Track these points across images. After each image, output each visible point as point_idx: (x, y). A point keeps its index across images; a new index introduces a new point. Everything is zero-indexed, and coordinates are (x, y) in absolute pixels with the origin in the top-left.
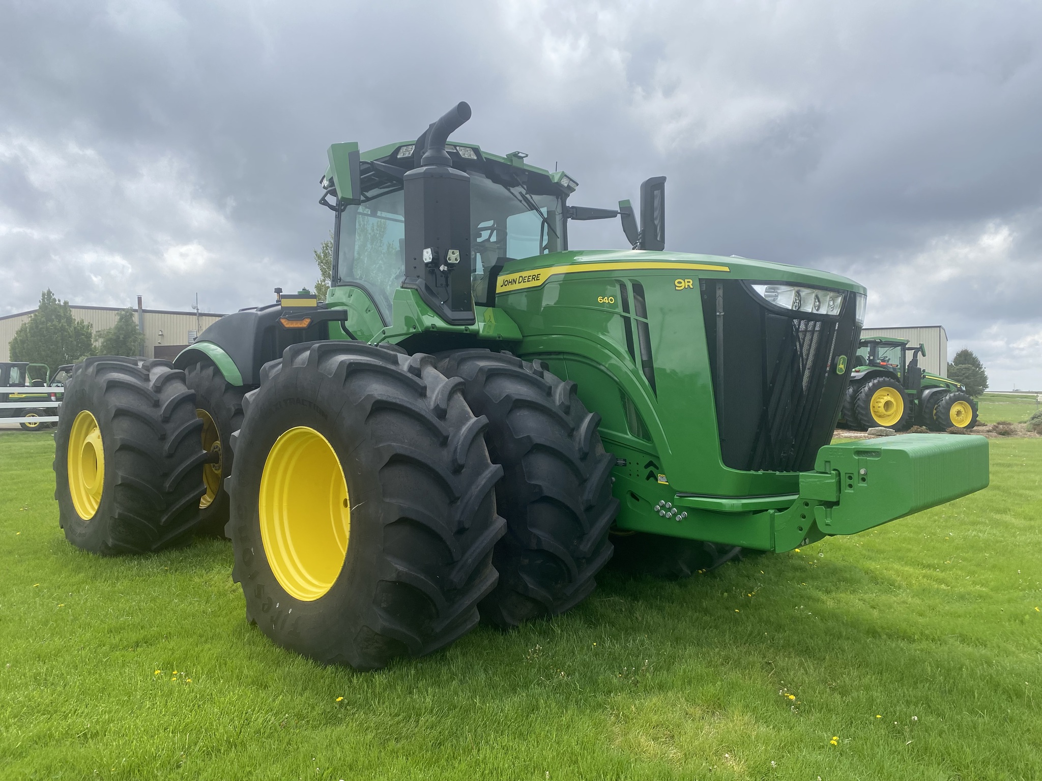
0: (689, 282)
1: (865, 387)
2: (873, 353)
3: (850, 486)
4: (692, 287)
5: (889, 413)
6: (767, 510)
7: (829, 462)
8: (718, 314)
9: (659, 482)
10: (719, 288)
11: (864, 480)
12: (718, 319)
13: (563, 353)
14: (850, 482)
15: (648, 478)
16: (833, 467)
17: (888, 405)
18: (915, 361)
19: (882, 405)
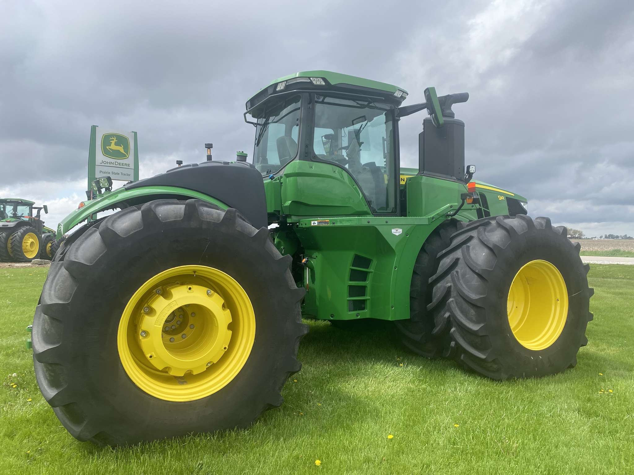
0: (503, 198)
1: (18, 232)
2: (15, 210)
4: (504, 200)
5: (33, 249)
17: (32, 243)
18: (38, 215)
19: (29, 244)
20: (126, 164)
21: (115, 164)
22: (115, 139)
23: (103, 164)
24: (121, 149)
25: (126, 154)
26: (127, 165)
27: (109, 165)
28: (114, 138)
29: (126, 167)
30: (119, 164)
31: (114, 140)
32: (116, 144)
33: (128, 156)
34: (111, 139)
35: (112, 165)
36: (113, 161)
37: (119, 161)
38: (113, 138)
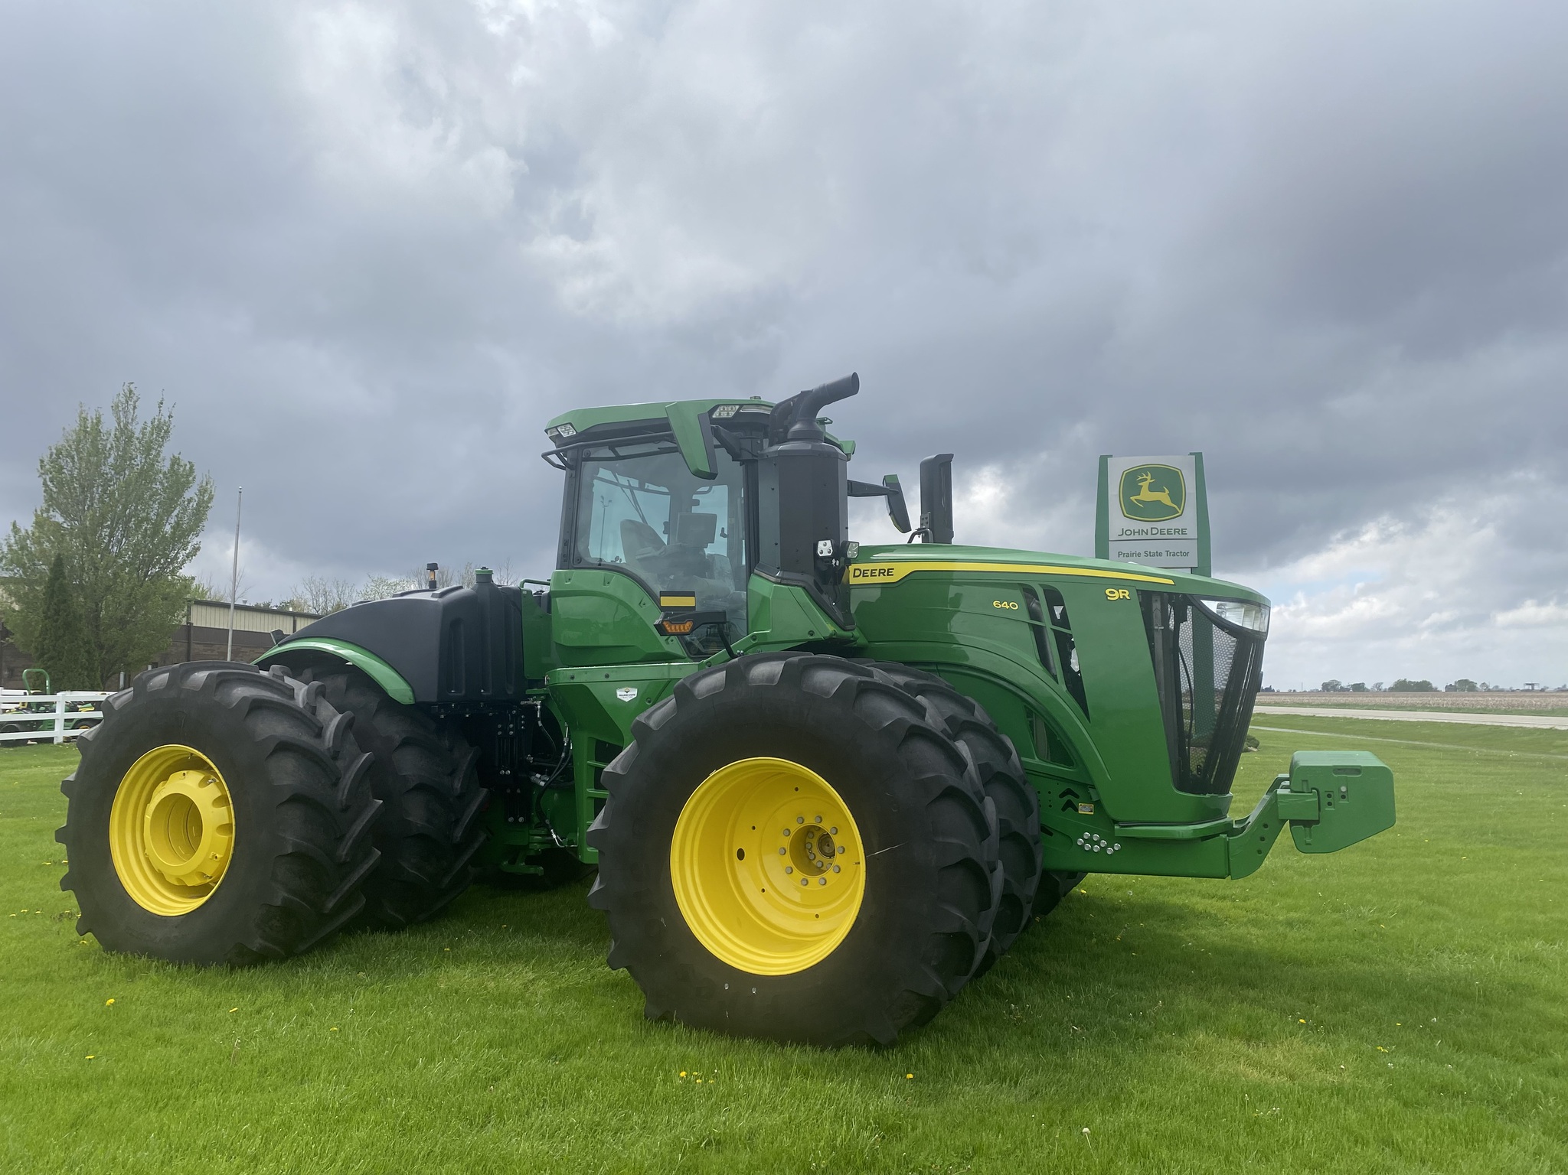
0: (1125, 593)
3: (1330, 804)
4: (1128, 598)
6: (1218, 835)
7: (1307, 781)
8: (1156, 627)
9: (1080, 812)
10: (1156, 601)
11: (1343, 797)
12: (1155, 633)
13: (937, 664)
14: (1330, 800)
15: (1064, 809)
16: (1311, 786)
20: (1176, 531)
21: (1152, 534)
22: (1149, 477)
23: (1124, 537)
24: (1164, 497)
25: (1176, 506)
26: (1180, 532)
27: (1137, 536)
28: (1147, 475)
29: (1177, 536)
30: (1162, 532)
31: (1146, 480)
32: (1152, 488)
33: (1180, 512)
34: (1140, 478)
35: (1144, 536)
36: (1146, 526)
37: (1160, 525)
38: (1145, 477)
